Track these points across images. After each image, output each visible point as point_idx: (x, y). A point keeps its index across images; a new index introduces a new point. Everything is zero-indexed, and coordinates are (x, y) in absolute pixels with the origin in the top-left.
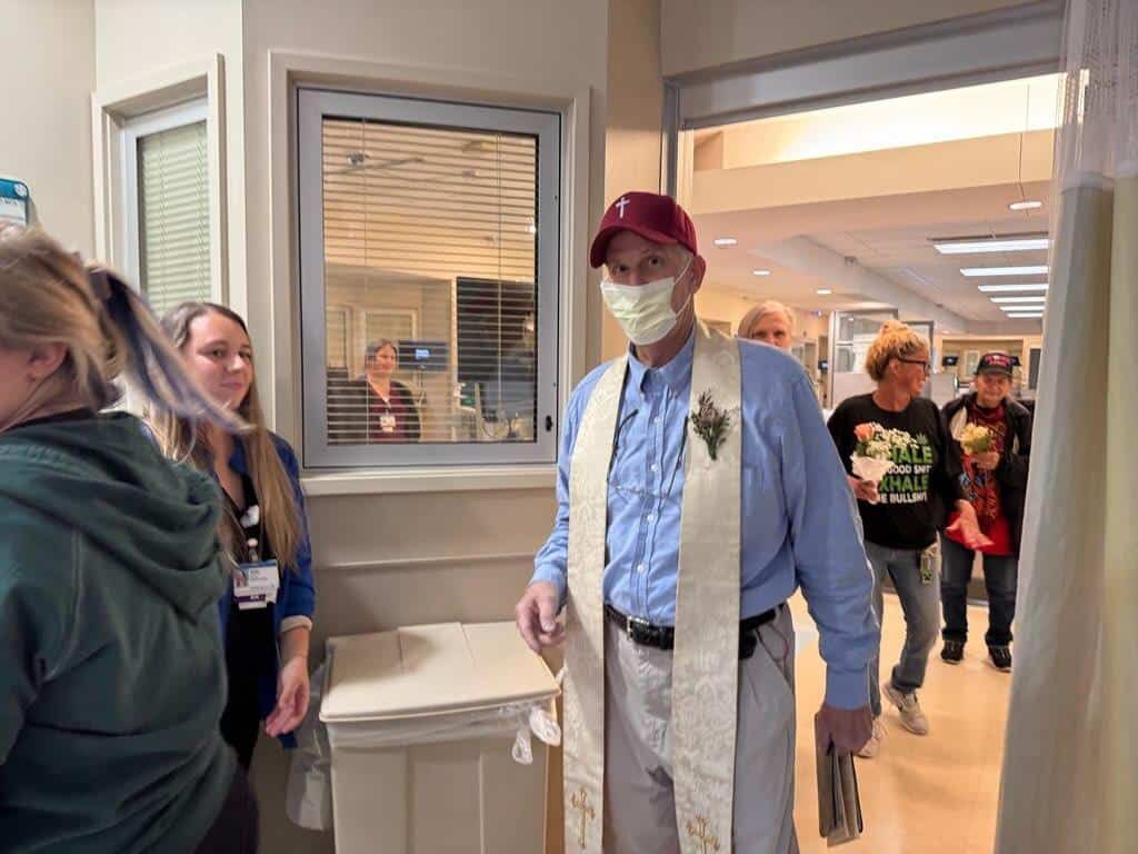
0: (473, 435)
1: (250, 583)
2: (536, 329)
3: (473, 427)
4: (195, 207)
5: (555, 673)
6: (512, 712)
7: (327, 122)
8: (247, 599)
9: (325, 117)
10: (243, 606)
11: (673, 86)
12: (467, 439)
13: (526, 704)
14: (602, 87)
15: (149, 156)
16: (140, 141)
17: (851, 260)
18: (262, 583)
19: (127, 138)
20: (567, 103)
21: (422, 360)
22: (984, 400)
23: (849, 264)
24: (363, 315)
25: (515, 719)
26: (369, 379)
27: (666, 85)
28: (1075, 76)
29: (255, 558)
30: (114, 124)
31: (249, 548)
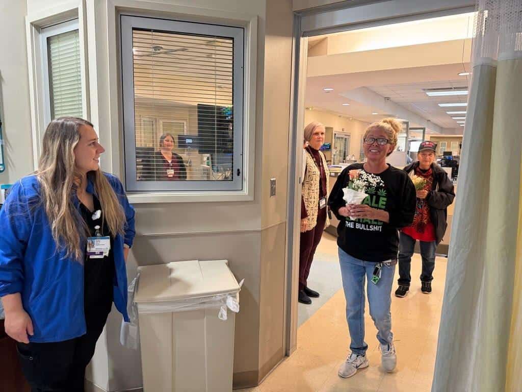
0: (208, 177)
1: (96, 247)
2: (233, 129)
3: (208, 174)
4: (75, 70)
5: (239, 282)
6: (218, 298)
7: (134, 31)
8: (94, 254)
9: (134, 29)
10: (91, 257)
11: (298, 15)
12: (206, 179)
13: (225, 295)
14: (263, 16)
15: (53, 47)
16: (48, 39)
17: (388, 99)
18: (101, 247)
19: (43, 38)
20: (247, 23)
21: (189, 143)
22: (422, 165)
23: (387, 101)
24: (161, 122)
25: (220, 301)
26: (162, 152)
27: (295, 15)
28: (482, 12)
29: (98, 235)
30: (36, 31)
31: (96, 230)
